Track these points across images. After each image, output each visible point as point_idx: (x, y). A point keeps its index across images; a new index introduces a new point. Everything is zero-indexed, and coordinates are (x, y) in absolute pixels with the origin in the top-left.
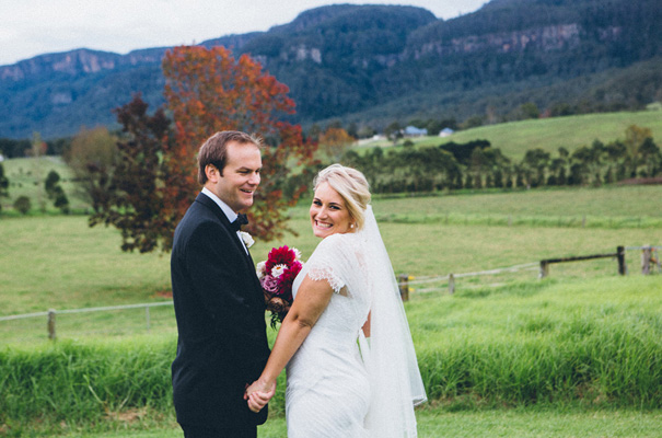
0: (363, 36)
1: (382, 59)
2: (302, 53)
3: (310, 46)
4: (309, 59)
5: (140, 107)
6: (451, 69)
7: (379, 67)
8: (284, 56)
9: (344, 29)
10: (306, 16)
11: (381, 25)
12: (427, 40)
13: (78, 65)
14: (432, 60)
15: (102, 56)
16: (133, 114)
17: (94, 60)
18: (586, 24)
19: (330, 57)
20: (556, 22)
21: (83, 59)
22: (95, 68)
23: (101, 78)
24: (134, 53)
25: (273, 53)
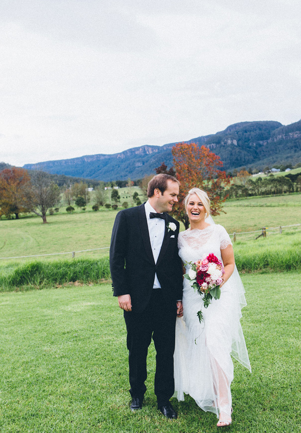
0: (253, 133)
1: (261, 142)
2: (229, 142)
3: (232, 139)
4: (232, 144)
5: (164, 167)
6: (289, 144)
7: (260, 145)
8: (222, 143)
10: (230, 128)
11: (260, 129)
12: (279, 134)
13: (144, 151)
14: (280, 142)
15: (153, 147)
16: (161, 170)
17: (150, 149)
19: (240, 143)
21: (146, 149)
22: (151, 152)
23: (153, 156)
24: (165, 145)
25: (218, 142)
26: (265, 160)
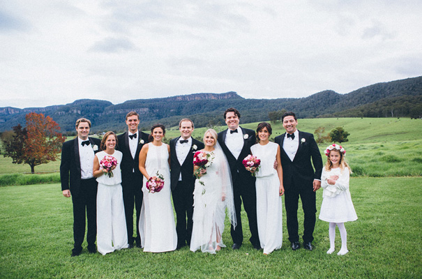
0: (92, 107)
1: (98, 114)
2: (75, 111)
3: (78, 109)
4: (77, 113)
5: (19, 127)
6: (116, 118)
7: (97, 116)
8: (70, 112)
9: (87, 105)
10: (77, 102)
11: (98, 105)
12: (110, 110)
13: (8, 111)
14: (110, 115)
15: (15, 109)
16: (17, 129)
17: (12, 110)
18: (150, 108)
19: (83, 113)
20: (143, 107)
21: (9, 110)
22: (13, 113)
23: (15, 116)
24: (25, 109)
25: (67, 111)
26: (99, 126)
